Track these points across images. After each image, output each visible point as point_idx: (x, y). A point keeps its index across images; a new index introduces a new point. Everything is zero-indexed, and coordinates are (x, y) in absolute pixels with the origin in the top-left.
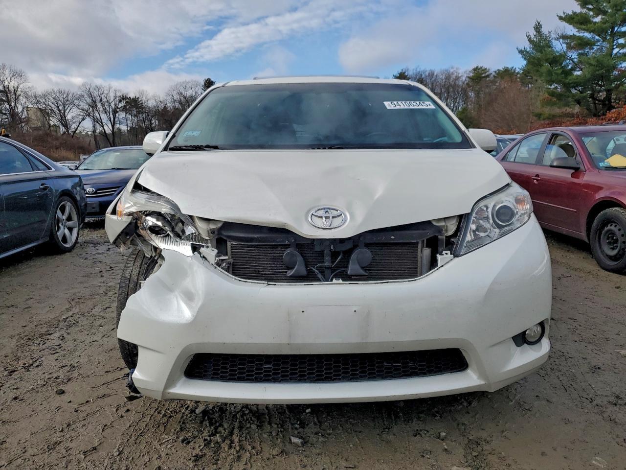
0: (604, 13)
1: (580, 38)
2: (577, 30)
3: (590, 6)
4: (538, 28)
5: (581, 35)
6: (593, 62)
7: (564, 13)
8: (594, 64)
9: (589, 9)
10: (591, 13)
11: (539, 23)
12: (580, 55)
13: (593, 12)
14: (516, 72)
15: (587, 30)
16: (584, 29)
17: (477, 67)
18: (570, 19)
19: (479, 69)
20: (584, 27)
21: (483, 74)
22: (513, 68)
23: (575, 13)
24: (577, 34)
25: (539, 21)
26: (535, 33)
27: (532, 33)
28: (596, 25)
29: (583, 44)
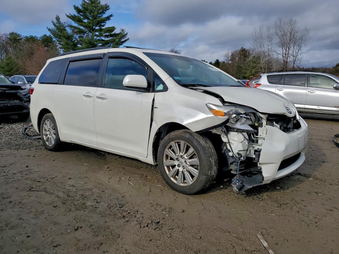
0: (88, 19)
1: (79, 29)
2: (77, 24)
3: (81, 14)
4: (58, 19)
5: (79, 27)
6: (87, 41)
7: (70, 14)
8: (87, 42)
9: (81, 15)
10: (82, 17)
11: (58, 17)
12: (80, 37)
13: (83, 17)
14: (38, 39)
15: (82, 25)
16: (81, 25)
17: (13, 33)
18: (73, 18)
19: (14, 34)
20: (80, 23)
21: (17, 37)
22: (36, 37)
23: (75, 15)
24: (78, 26)
25: (58, 15)
26: (57, 21)
27: (55, 21)
28: (86, 24)
29: (81, 32)
